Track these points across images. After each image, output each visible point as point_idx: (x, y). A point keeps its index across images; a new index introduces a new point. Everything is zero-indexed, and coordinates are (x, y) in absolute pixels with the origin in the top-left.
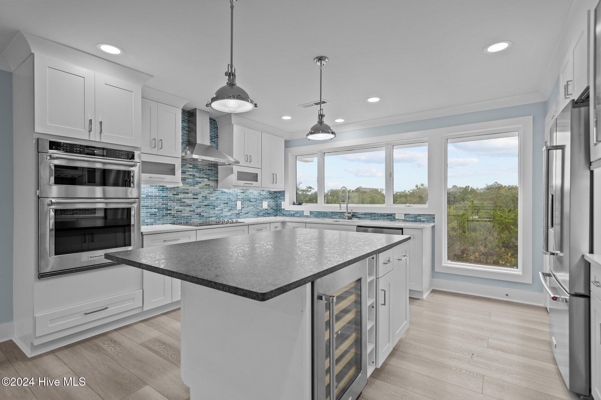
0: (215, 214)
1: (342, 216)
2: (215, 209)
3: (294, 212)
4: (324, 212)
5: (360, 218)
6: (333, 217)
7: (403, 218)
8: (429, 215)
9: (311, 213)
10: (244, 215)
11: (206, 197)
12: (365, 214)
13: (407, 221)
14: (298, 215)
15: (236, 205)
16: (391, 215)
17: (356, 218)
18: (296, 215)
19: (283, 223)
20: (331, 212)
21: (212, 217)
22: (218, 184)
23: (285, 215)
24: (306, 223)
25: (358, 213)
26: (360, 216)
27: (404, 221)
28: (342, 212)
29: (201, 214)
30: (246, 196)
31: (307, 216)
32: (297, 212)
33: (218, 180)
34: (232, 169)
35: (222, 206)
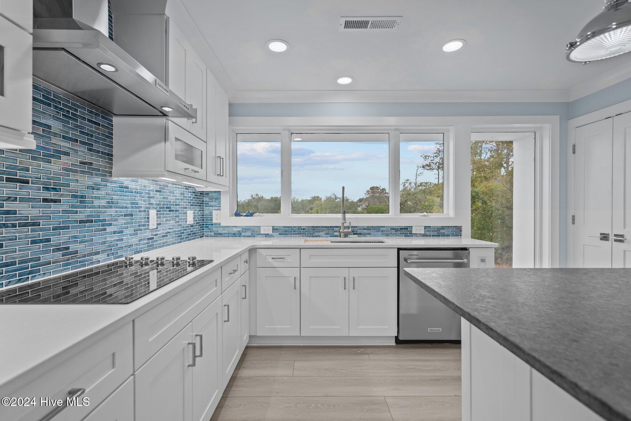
0: (104, 243)
1: (331, 232)
2: (105, 229)
3: (240, 229)
4: (300, 227)
5: (361, 234)
6: (317, 234)
7: (423, 232)
8: (455, 227)
9: (274, 229)
10: (160, 240)
11: (82, 197)
12: (368, 228)
13: (427, 236)
14: (249, 233)
15: (148, 218)
16: (406, 228)
17: (354, 234)
18: (243, 234)
19: (252, 251)
20: (312, 227)
21: (97, 253)
22: (112, 164)
23: (219, 234)
24: (300, 249)
25: (356, 227)
26: (359, 231)
27: (424, 235)
28: (331, 227)
29: (68, 248)
30: (163, 198)
31: (267, 235)
32: (246, 229)
33: (112, 155)
34: (166, 130)
35: (122, 221)
